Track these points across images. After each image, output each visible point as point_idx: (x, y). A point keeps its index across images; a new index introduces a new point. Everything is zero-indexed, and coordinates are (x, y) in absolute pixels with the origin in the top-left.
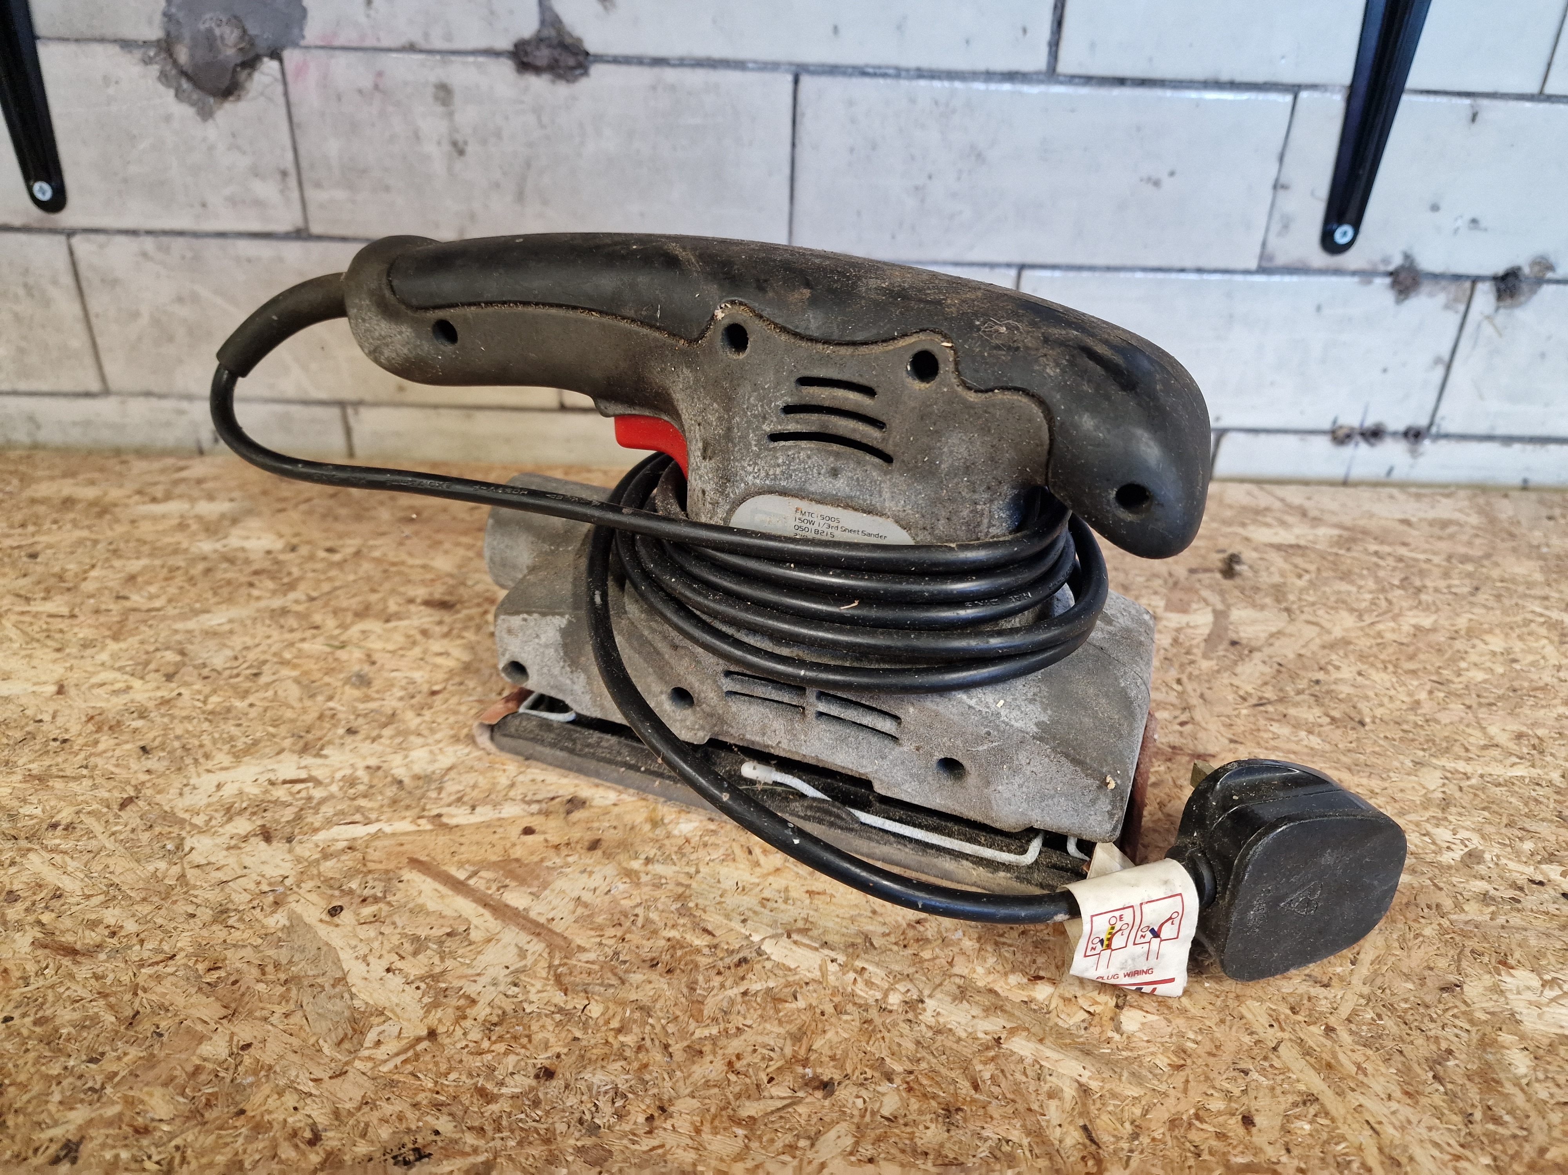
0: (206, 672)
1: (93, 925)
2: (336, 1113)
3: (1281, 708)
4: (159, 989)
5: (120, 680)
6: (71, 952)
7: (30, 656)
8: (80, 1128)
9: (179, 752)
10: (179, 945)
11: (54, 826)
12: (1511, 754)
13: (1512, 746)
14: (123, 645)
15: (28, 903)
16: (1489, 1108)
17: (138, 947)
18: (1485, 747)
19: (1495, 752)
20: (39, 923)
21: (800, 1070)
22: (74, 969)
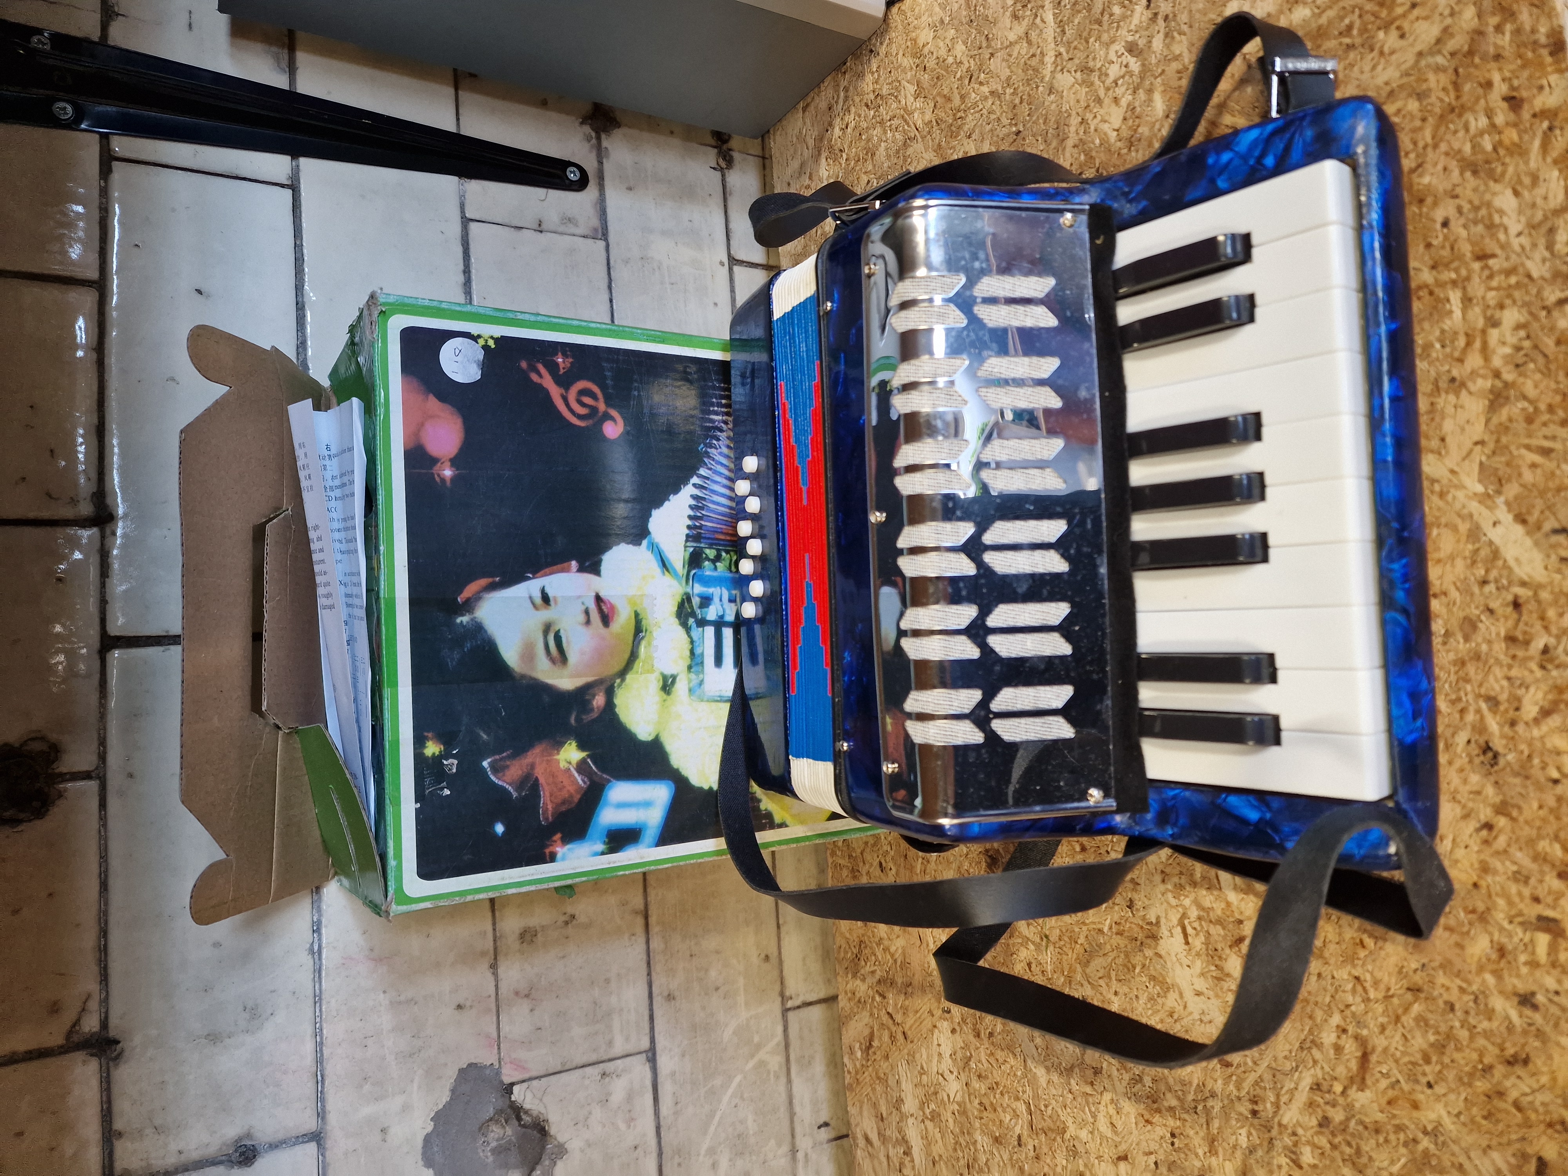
1: (1338, 1049)
2: (1466, 816)
4: (1386, 978)
6: (1365, 1058)
8: (1507, 998)
10: (1346, 977)
11: (1254, 1113)
12: (1033, 23)
13: (1025, 23)
14: (1070, 1123)
15: (1328, 1108)
16: (1341, 33)
17: (1353, 1008)
18: (1029, 42)
19: (1033, 35)
20: (1344, 1093)
22: (1379, 1049)
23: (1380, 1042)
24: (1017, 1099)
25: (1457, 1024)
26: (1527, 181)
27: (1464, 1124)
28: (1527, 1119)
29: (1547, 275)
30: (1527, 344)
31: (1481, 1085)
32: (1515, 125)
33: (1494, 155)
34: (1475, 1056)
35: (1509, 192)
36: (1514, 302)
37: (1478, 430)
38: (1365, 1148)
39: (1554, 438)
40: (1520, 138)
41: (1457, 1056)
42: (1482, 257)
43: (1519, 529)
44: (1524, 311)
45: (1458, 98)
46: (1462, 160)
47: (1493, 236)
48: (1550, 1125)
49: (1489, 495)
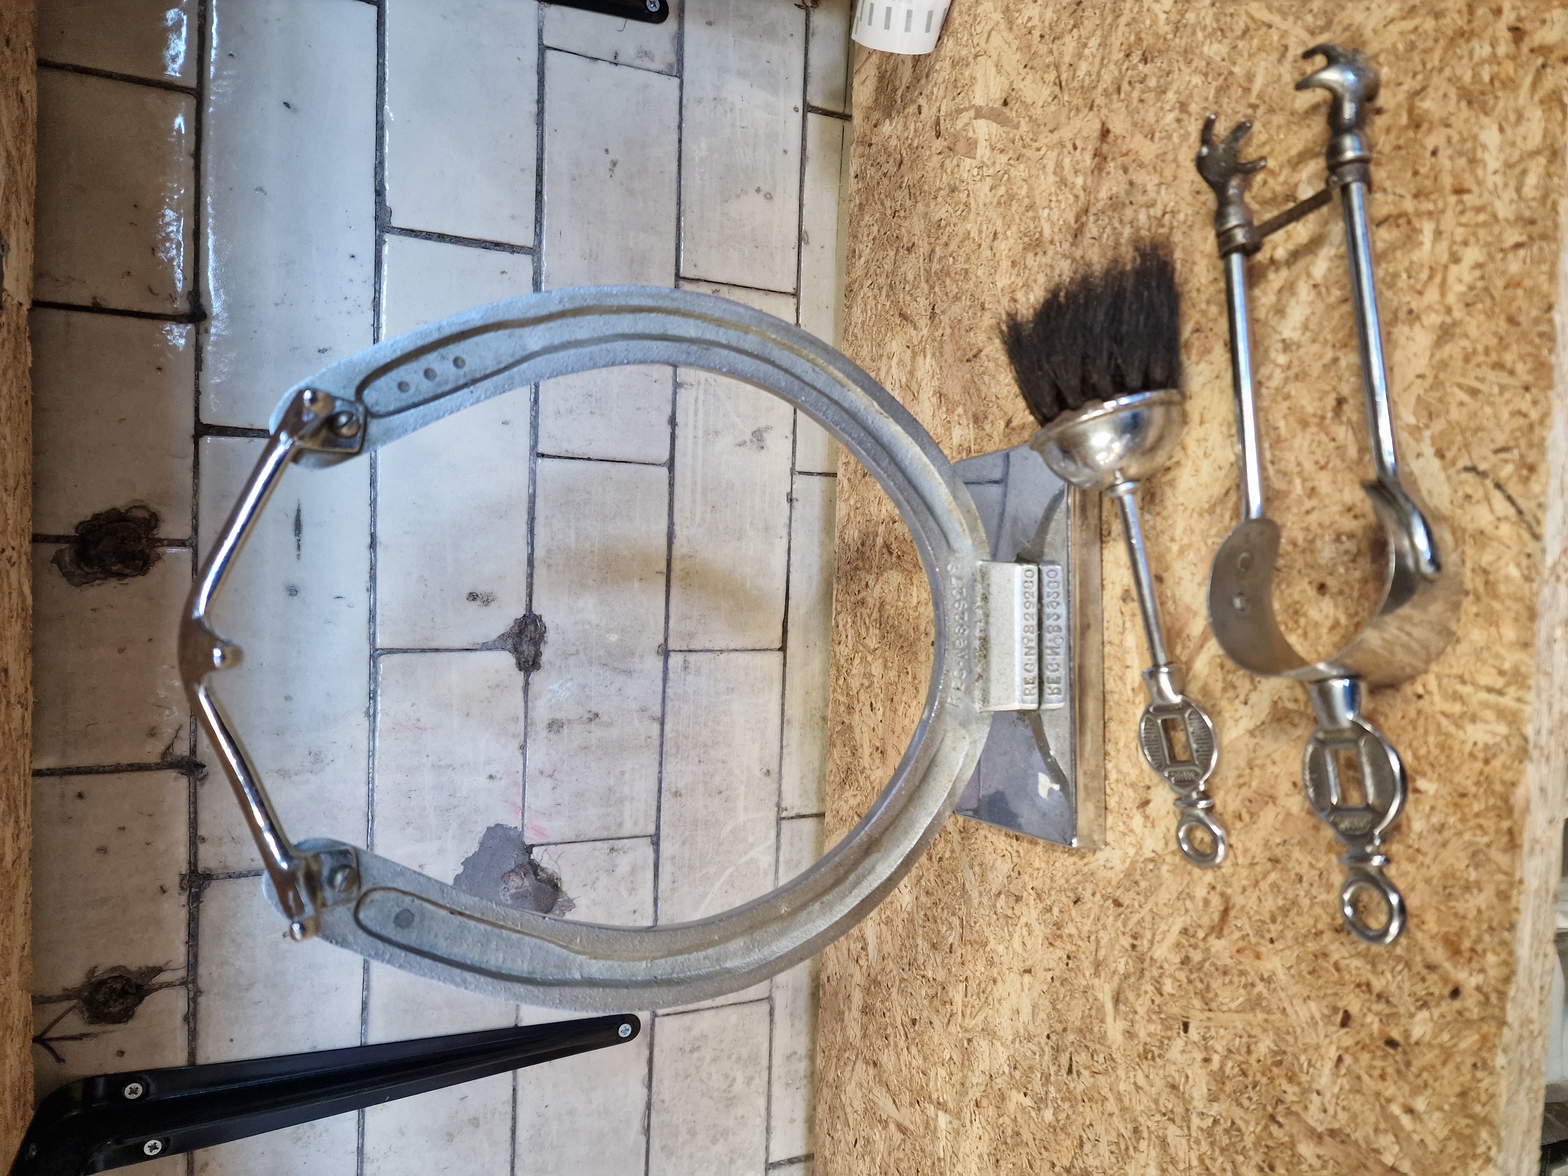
0: (1014, 875)
1: (1206, 902)
3: (1064, 68)
4: (1253, 849)
5: (1020, 932)
6: (1225, 912)
7: (999, 1001)
9: (1079, 877)
11: (1134, 947)
14: (991, 938)
15: (1191, 949)
20: (1204, 939)
21: (1328, 421)
22: (1238, 907)
23: (1238, 900)
24: (954, 914)
25: (1302, 893)
26: (1512, 117)
27: (1293, 977)
28: (1342, 978)
29: (1511, 217)
30: (1480, 284)
31: (1312, 946)
32: (1513, 58)
33: (1489, 87)
34: (1311, 921)
35: (1495, 128)
36: (1478, 240)
37: (1421, 364)
38: (1214, 985)
39: (1481, 380)
40: (1516, 71)
41: (1297, 919)
42: (1459, 191)
43: (1436, 463)
44: (1485, 250)
45: (1470, 22)
46: (1461, 88)
47: (1473, 171)
48: (1359, 986)
49: (1418, 428)
